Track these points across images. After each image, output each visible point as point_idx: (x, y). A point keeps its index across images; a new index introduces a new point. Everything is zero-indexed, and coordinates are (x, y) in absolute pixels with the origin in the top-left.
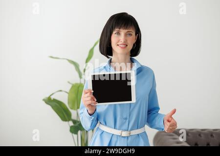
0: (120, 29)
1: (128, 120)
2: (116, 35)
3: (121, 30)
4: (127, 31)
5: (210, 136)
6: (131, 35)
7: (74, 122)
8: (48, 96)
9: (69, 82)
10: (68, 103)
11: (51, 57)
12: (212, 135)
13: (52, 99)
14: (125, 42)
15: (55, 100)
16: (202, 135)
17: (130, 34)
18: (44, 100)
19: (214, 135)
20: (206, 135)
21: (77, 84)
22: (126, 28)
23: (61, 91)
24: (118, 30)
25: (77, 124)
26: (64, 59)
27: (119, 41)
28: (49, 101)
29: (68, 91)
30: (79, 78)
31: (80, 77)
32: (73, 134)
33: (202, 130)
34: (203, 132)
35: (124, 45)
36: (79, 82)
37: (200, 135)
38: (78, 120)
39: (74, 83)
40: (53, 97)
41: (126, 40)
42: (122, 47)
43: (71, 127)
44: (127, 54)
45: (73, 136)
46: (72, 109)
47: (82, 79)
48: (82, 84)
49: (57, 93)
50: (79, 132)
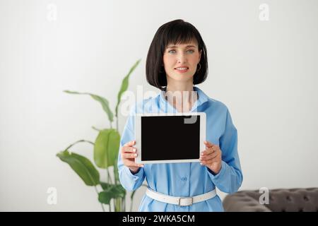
0: (175, 44)
1: (188, 181)
2: (170, 54)
3: (178, 45)
4: (185, 45)
5: (303, 199)
6: (193, 51)
7: (104, 186)
8: (63, 149)
9: (94, 128)
10: (95, 158)
11: (68, 92)
12: (305, 198)
13: (70, 153)
14: (184, 63)
15: (74, 155)
16: (291, 198)
17: (190, 50)
18: (58, 155)
19: (309, 197)
20: (296, 197)
21: (106, 130)
22: (185, 42)
23: (83, 141)
24: (173, 45)
25: (109, 189)
26: (86, 94)
27: (175, 63)
28: (66, 157)
29: (94, 141)
30: (109, 122)
31: (111, 119)
32: (104, 204)
33: (291, 190)
34: (292, 192)
35: (184, 67)
36: (109, 127)
37: (288, 198)
38: (110, 183)
39: (102, 128)
40: (70, 151)
41: (187, 60)
42: (181, 71)
43: (100, 194)
44: (188, 81)
45: (102, 206)
46: (99, 167)
47: (113, 123)
48: (114, 130)
49: (77, 145)
50: (112, 201)
